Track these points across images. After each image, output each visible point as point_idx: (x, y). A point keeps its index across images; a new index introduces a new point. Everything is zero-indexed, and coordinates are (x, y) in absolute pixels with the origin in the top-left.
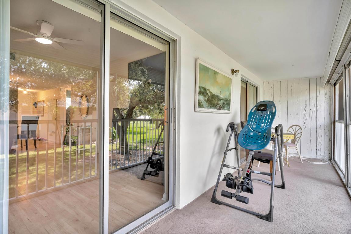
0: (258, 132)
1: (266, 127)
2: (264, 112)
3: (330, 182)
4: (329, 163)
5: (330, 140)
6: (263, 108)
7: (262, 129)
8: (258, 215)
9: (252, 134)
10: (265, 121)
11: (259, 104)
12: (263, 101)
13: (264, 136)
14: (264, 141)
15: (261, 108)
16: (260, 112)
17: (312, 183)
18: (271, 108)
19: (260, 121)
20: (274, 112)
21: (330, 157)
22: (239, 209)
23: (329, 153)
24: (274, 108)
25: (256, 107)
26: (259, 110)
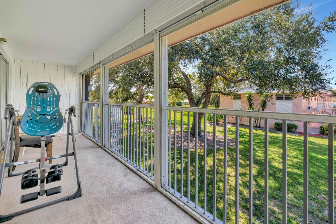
0: (45, 116)
1: (53, 109)
2: (45, 94)
3: (91, 147)
4: (80, 134)
5: (79, 117)
6: (43, 89)
7: (49, 112)
8: (68, 198)
9: (38, 118)
10: (50, 103)
11: (37, 85)
12: (41, 82)
13: (55, 119)
14: (56, 124)
15: (42, 90)
16: (41, 94)
17: (82, 152)
18: (52, 90)
19: (44, 103)
20: (56, 94)
21: (79, 130)
22: (43, 205)
23: (78, 126)
24: (55, 90)
25: (32, 89)
26: (38, 91)
